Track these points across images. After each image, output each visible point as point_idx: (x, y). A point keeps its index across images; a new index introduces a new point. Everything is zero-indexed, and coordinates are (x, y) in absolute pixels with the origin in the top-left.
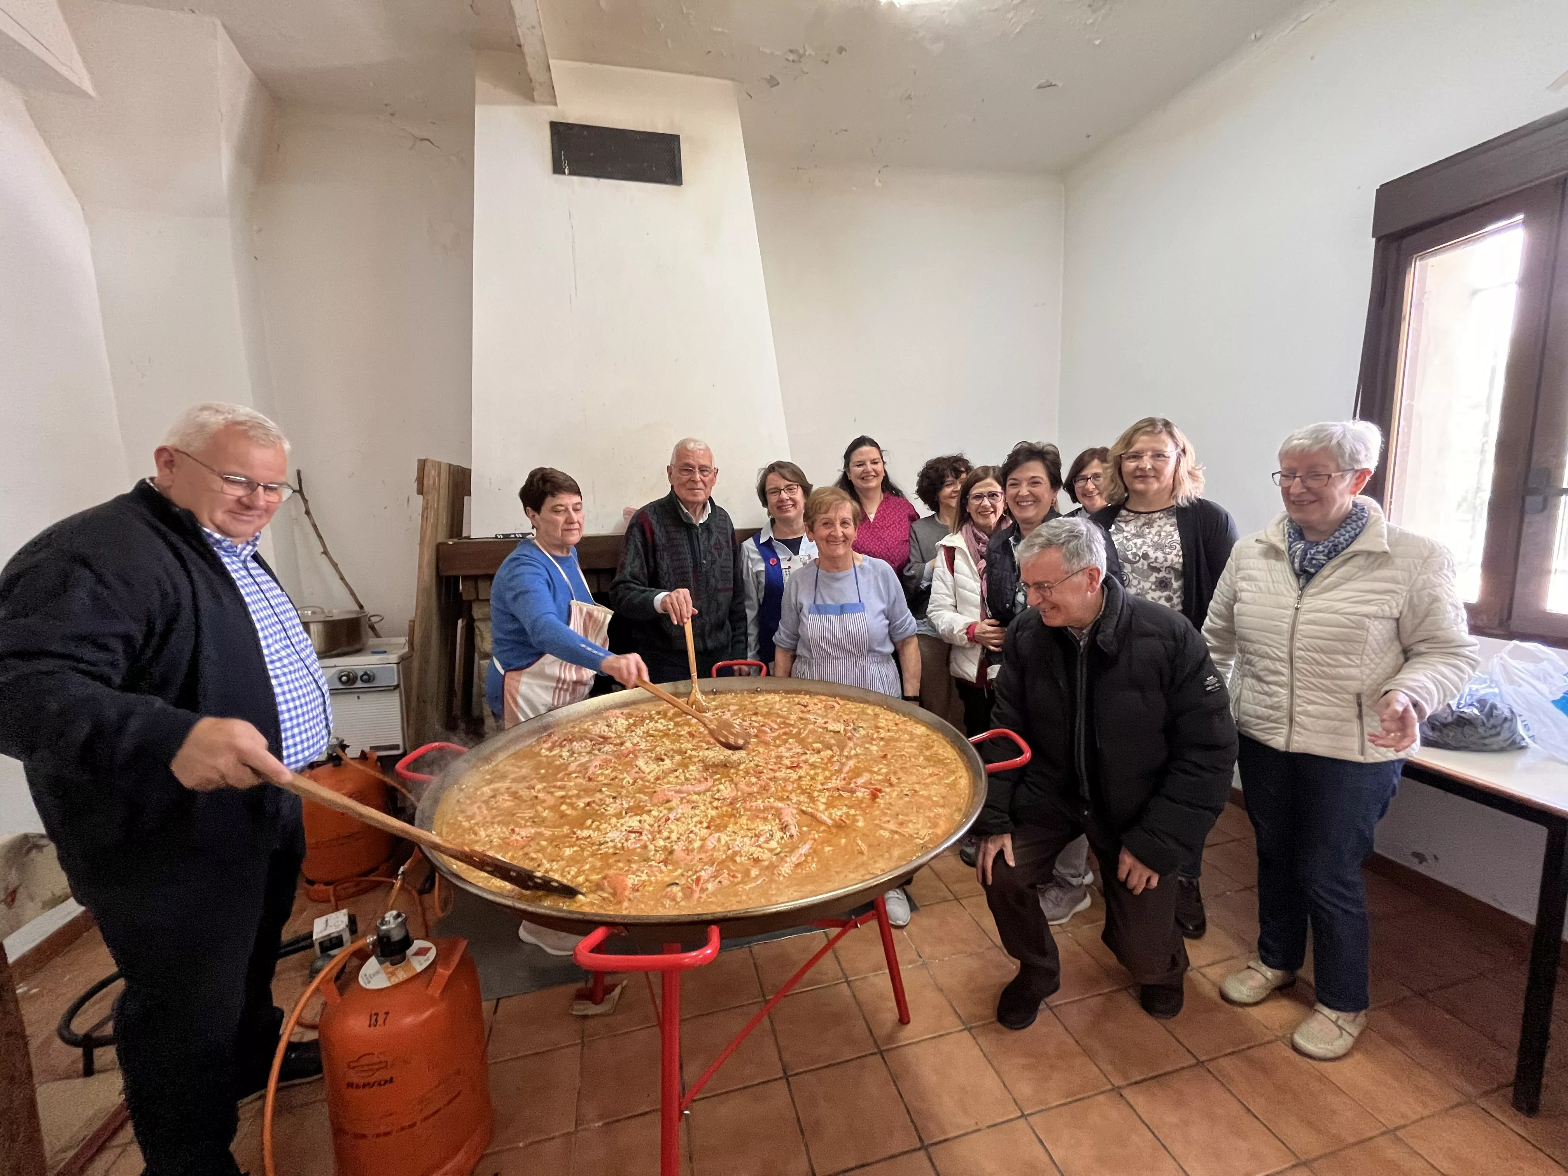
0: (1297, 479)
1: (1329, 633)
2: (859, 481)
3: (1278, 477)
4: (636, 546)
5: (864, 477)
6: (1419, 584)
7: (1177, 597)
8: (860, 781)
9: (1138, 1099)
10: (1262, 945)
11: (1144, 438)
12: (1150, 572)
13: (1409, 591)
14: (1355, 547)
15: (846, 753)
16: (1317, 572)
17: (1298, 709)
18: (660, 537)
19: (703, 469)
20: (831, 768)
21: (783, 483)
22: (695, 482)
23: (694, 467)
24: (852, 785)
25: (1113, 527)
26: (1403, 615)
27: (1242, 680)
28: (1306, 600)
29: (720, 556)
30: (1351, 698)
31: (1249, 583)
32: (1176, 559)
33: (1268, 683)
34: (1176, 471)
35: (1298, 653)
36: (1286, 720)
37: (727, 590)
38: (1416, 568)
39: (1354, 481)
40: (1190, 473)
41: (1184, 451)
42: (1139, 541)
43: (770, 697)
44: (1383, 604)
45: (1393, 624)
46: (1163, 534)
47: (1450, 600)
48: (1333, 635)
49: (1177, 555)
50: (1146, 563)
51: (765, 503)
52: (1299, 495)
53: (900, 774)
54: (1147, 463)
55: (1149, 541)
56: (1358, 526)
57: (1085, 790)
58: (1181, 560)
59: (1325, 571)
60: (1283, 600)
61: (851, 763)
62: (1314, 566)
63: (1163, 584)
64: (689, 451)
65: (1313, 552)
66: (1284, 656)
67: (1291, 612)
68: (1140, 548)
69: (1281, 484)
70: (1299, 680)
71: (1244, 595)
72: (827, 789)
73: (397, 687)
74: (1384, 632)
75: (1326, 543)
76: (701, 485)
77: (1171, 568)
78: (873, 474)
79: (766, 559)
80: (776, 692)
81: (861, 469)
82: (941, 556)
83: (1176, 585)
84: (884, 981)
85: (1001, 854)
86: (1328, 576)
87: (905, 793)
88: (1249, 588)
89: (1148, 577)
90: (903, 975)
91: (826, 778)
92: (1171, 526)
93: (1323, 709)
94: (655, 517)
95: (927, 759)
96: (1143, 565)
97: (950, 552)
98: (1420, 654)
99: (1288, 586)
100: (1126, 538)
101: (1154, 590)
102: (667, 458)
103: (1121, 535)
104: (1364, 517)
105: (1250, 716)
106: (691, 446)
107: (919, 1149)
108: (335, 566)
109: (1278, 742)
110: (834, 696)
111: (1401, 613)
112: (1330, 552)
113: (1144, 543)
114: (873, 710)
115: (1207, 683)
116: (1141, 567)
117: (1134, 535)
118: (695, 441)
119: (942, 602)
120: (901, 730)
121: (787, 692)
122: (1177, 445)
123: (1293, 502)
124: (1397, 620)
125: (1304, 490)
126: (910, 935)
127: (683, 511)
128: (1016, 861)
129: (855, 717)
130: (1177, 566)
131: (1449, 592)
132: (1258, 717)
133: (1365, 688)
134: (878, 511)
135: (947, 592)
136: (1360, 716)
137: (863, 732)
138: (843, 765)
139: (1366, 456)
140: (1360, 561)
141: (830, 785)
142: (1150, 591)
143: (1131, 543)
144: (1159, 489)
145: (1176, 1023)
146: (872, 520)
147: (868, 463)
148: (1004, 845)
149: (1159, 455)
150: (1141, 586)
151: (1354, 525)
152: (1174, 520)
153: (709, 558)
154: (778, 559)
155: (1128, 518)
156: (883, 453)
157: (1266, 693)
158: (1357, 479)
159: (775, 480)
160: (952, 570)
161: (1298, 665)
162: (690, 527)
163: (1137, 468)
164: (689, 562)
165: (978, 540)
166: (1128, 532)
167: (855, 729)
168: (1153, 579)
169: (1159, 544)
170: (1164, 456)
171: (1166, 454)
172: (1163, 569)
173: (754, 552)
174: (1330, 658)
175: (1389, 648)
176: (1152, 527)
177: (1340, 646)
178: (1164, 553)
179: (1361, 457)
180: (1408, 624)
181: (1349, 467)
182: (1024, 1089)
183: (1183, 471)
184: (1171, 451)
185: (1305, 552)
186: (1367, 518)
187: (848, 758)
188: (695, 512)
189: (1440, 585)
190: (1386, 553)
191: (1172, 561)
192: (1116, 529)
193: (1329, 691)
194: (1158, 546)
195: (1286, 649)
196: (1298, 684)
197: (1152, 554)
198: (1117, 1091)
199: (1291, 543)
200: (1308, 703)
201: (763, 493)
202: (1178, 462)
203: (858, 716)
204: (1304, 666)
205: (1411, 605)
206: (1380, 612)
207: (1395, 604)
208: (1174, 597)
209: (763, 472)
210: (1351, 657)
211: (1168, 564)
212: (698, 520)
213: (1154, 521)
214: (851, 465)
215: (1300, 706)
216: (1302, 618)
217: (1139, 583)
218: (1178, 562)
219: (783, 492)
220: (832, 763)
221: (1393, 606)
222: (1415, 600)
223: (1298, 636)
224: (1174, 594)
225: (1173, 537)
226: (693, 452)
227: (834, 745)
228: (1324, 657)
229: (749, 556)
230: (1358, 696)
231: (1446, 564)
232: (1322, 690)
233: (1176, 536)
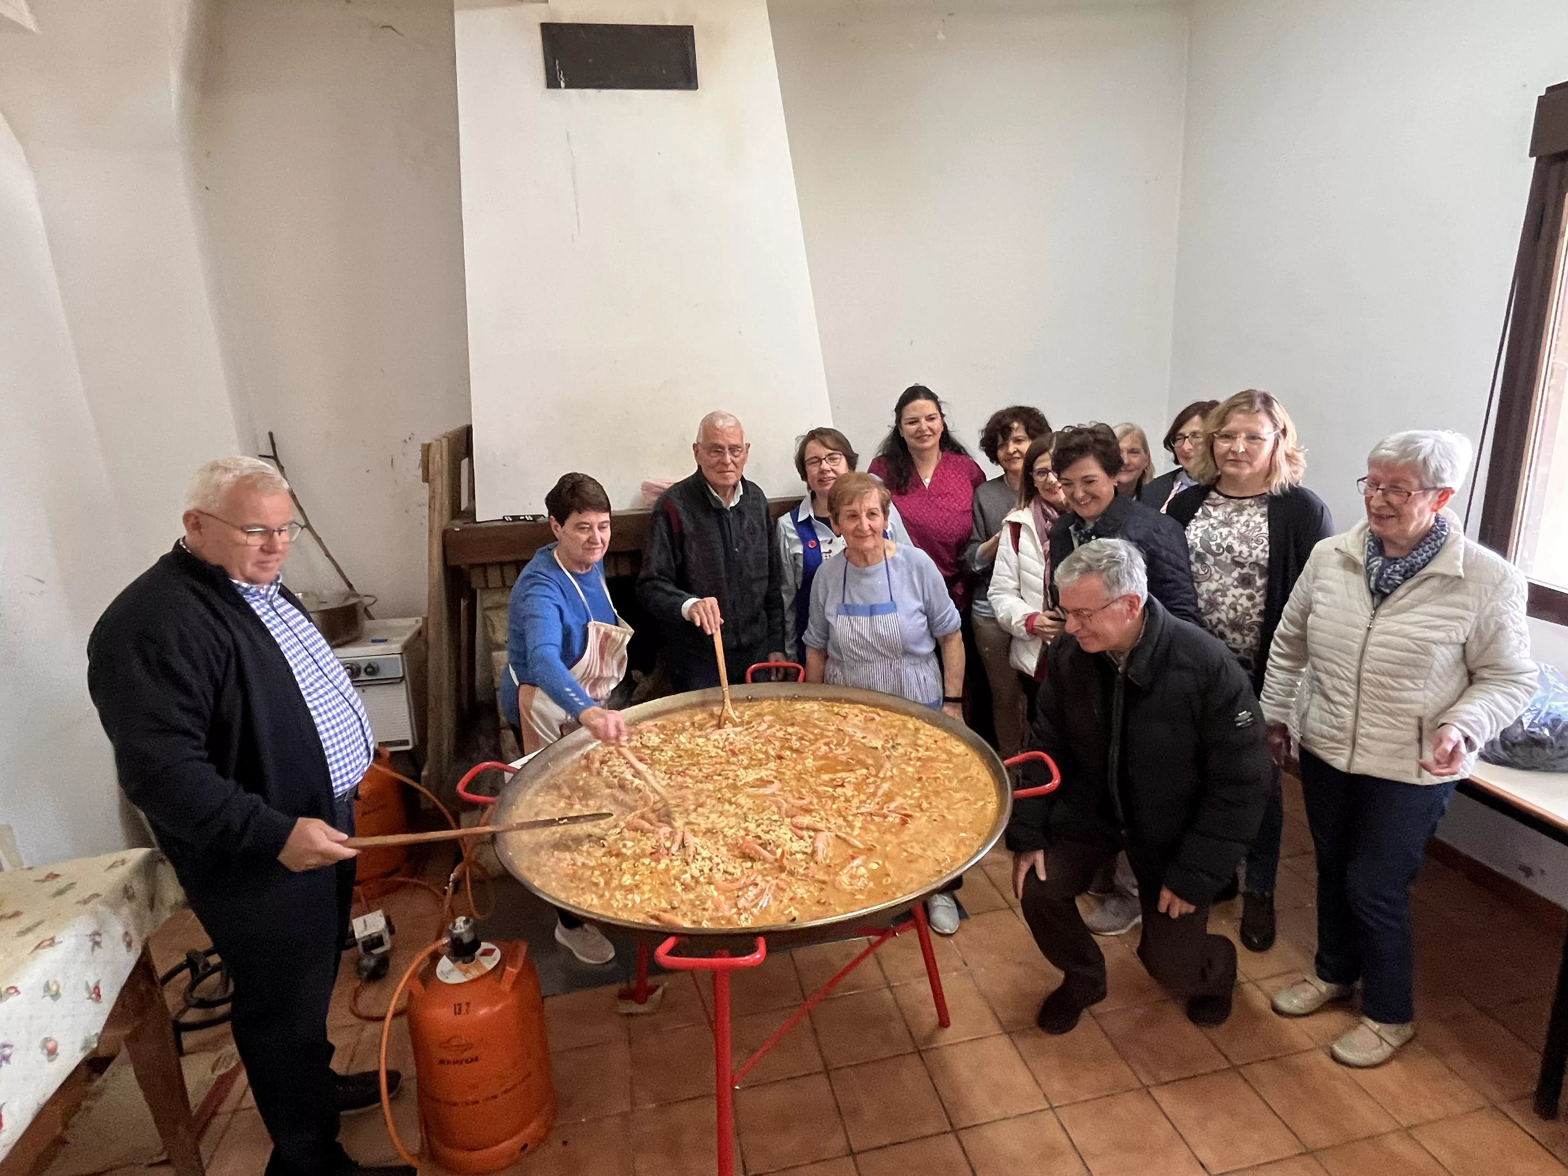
0: (1380, 492)
1: (1395, 657)
2: (913, 440)
3: (1363, 485)
4: (661, 535)
5: (920, 436)
6: (1487, 612)
7: (1260, 596)
8: (892, 806)
9: (1165, 1097)
10: (1319, 961)
11: (1240, 416)
12: (1233, 567)
13: (1478, 617)
14: (1430, 569)
15: (881, 775)
16: (1392, 592)
17: (1362, 731)
18: (689, 527)
19: (733, 449)
20: (867, 791)
21: (823, 452)
22: (727, 465)
23: (723, 448)
24: (885, 811)
25: (1200, 510)
26: (1470, 640)
27: (1311, 696)
28: (1379, 620)
29: (754, 541)
30: (1414, 722)
31: (1325, 594)
32: (1262, 555)
33: (1333, 702)
34: (1273, 453)
35: (1365, 675)
36: (1349, 742)
37: (761, 579)
38: (1486, 595)
39: (1437, 499)
40: (1287, 456)
41: (1284, 431)
42: (1225, 531)
43: (808, 705)
44: (1451, 630)
45: (1459, 649)
46: (1252, 524)
47: (1515, 628)
48: (1400, 659)
49: (1263, 551)
50: (1229, 556)
51: (804, 476)
52: (1379, 508)
53: (933, 798)
54: (1241, 446)
55: (1235, 532)
56: (1436, 545)
57: (1120, 813)
58: (1267, 556)
59: (1400, 592)
60: (1357, 619)
61: (886, 786)
62: (1387, 586)
63: (1245, 581)
64: (718, 429)
65: (1389, 571)
66: (1352, 677)
67: (1363, 632)
68: (1226, 539)
69: (1365, 493)
70: (1364, 702)
71: (1318, 608)
72: (862, 814)
73: (402, 678)
74: (1450, 657)
75: (1403, 563)
76: (732, 467)
77: (1256, 564)
78: (929, 433)
79: (804, 540)
80: (815, 699)
81: (913, 428)
82: (1005, 535)
83: (1260, 582)
84: (925, 988)
85: (1033, 869)
86: (1401, 598)
87: (934, 818)
88: (1323, 600)
89: (1231, 573)
90: (943, 983)
91: (861, 802)
92: (1263, 515)
93: (1386, 731)
94: (681, 503)
95: (961, 781)
96: (1226, 558)
97: (1016, 528)
98: (1483, 679)
99: (1363, 604)
100: (1212, 525)
101: (1236, 587)
102: (693, 435)
103: (1207, 522)
104: (1443, 535)
105: (1315, 734)
106: (720, 423)
107: (950, 1132)
108: (319, 540)
109: (1340, 762)
110: (875, 706)
111: (1467, 639)
112: (1406, 572)
113: (1230, 533)
114: (914, 724)
115: (1238, 719)
116: (1224, 560)
117: (1221, 522)
118: (724, 417)
119: (1005, 585)
120: (940, 748)
121: (825, 699)
122: (1276, 426)
123: (1374, 514)
124: (1464, 645)
125: (1384, 504)
126: (957, 943)
127: (712, 495)
128: (1048, 875)
129: (895, 731)
130: (1262, 563)
131: (1514, 618)
132: (1323, 736)
133: (1427, 711)
134: (935, 474)
135: (1011, 575)
136: (1420, 741)
137: (901, 750)
138: (878, 788)
139: (1452, 473)
140: (1434, 583)
141: (863, 810)
142: (1232, 588)
143: (1216, 532)
144: (1251, 474)
145: (1218, 1033)
146: (927, 486)
147: (923, 420)
148: (1035, 860)
149: (1253, 437)
150: (1222, 581)
151: (1433, 545)
152: (1265, 509)
153: (742, 544)
154: (818, 541)
155: (1217, 502)
156: (942, 406)
157: (1332, 713)
158: (1440, 496)
159: (816, 449)
160: (1017, 550)
161: (1365, 687)
162: (720, 512)
163: (1230, 450)
164: (720, 551)
165: (1046, 516)
166: (1216, 518)
167: (893, 747)
168: (1235, 574)
169: (1246, 537)
170: (1260, 438)
171: (1262, 437)
172: (1247, 565)
173: (792, 531)
174: (1396, 682)
175: (1454, 672)
176: (1242, 515)
177: (1406, 671)
178: (1250, 547)
179: (1446, 476)
180: (1474, 649)
181: (1431, 485)
182: (1056, 1086)
183: (1280, 455)
184: (1267, 431)
185: (1382, 569)
186: (1446, 536)
187: (884, 779)
188: (725, 495)
189: (1507, 613)
190: (1460, 577)
191: (1257, 556)
192: (1203, 512)
193: (1391, 713)
194: (1244, 539)
195: (1354, 670)
196: (1363, 706)
197: (1237, 547)
198: (1146, 1090)
199: (1369, 558)
200: (1371, 726)
201: (802, 464)
202: (1276, 444)
203: (899, 731)
204: (1372, 689)
205: (1478, 630)
206: (1448, 639)
207: (1462, 631)
208: (1257, 595)
209: (801, 440)
210: (1416, 681)
211: (1251, 560)
212: (729, 503)
213: (1244, 509)
214: (903, 422)
215: (1363, 728)
216: (1373, 639)
217: (1221, 578)
218: (1264, 558)
219: (824, 462)
220: (867, 785)
221: (1461, 632)
222: (1483, 627)
223: (1368, 658)
224: (1257, 592)
225: (1261, 529)
226: (723, 431)
227: (872, 765)
228: (1390, 681)
229: (785, 535)
230: (1420, 719)
231: (1516, 591)
232: (1388, 714)
233: (1265, 529)
